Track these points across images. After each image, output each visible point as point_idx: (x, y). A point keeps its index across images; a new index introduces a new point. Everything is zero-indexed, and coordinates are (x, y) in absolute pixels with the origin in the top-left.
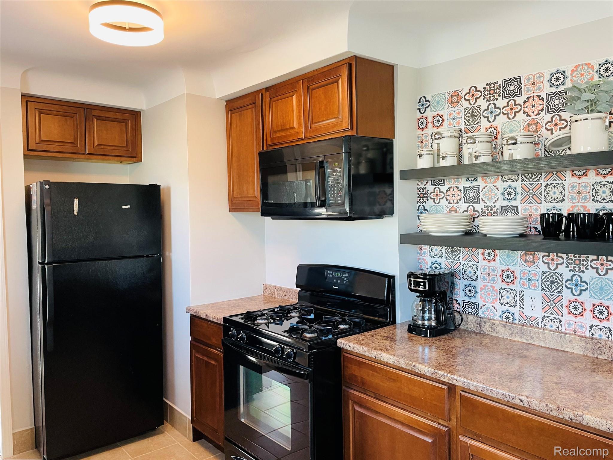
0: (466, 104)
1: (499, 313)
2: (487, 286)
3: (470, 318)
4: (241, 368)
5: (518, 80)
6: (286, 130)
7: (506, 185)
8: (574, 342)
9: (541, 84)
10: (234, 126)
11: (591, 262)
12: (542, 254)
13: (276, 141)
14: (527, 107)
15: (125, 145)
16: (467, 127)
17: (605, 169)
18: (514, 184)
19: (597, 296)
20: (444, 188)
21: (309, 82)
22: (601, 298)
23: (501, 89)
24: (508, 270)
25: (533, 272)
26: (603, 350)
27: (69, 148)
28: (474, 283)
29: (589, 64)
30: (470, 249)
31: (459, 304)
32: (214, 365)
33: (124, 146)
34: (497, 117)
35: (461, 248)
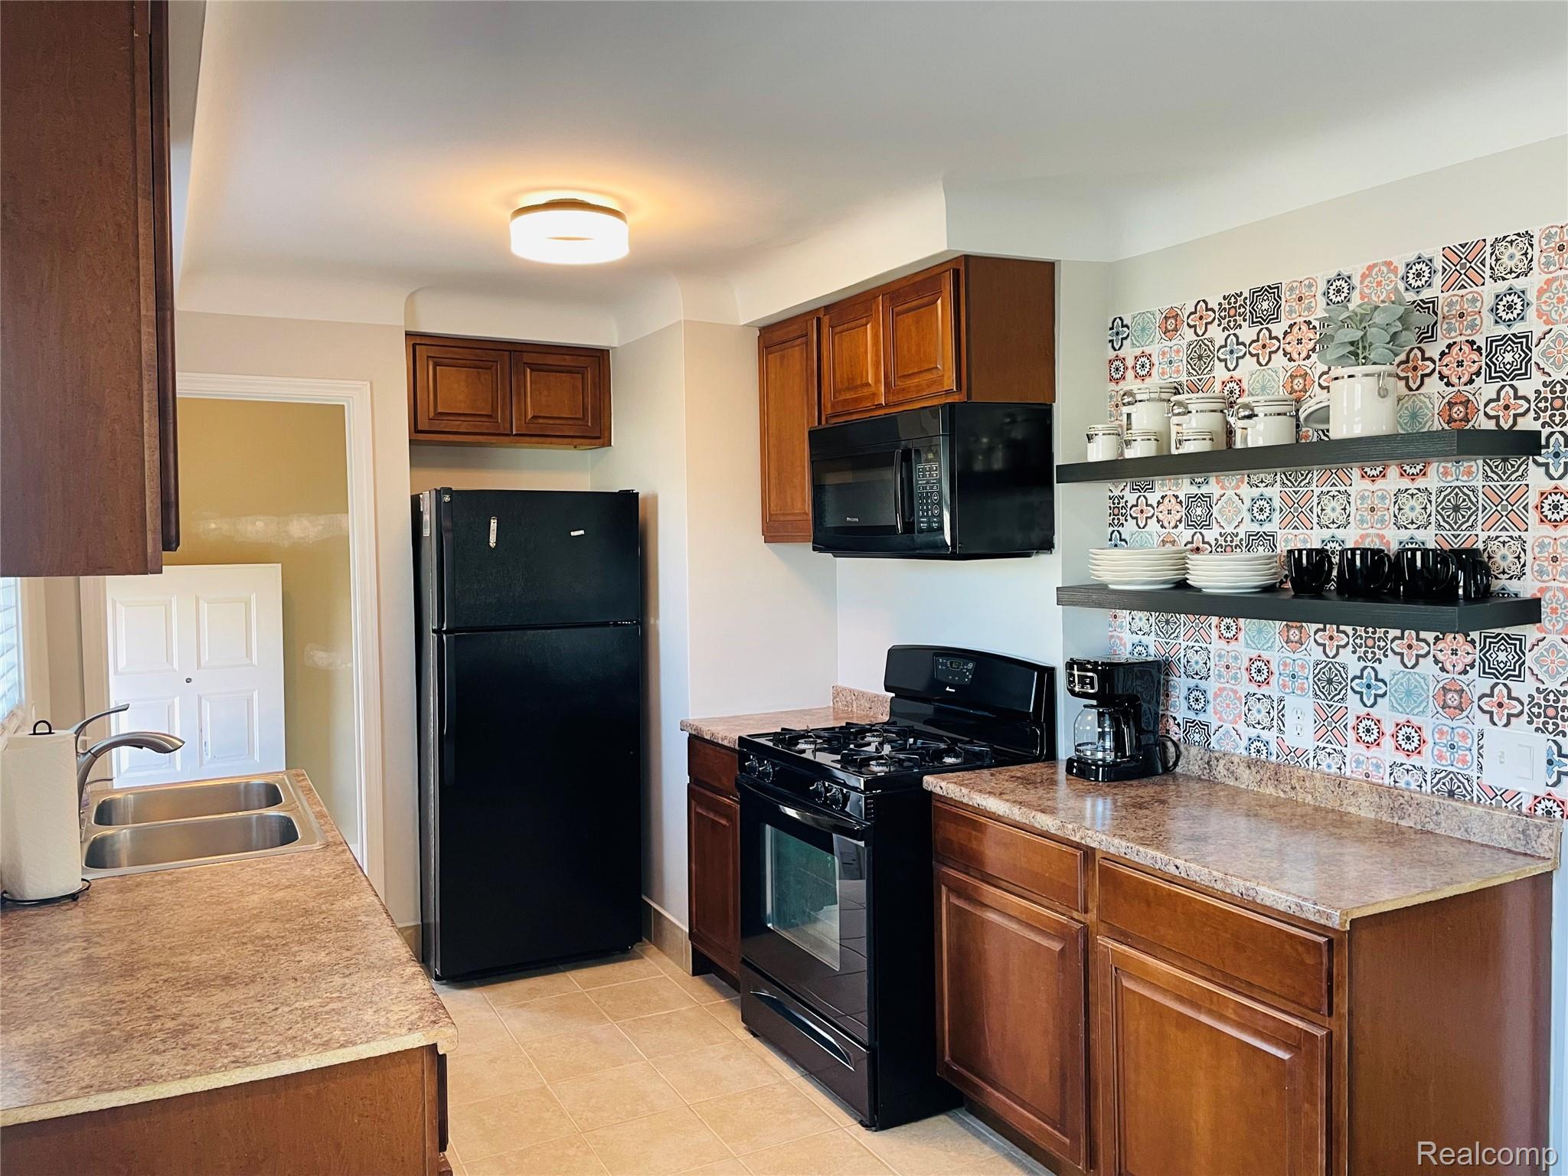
0: (1189, 335)
1: (1245, 742)
2: (1224, 689)
3: (1194, 750)
4: (768, 827)
5: (1273, 291)
6: (856, 388)
7: (1255, 492)
8: (1360, 794)
9: (1312, 299)
10: (772, 376)
11: (1392, 641)
12: (1315, 626)
13: (840, 409)
14: (1289, 343)
15: (581, 416)
16: (1191, 378)
17: (1413, 465)
18: (1268, 492)
19: (1402, 706)
20: (1153, 498)
21: (891, 299)
22: (1408, 711)
23: (1248, 308)
24: (1259, 658)
25: (1300, 662)
26: (1407, 809)
27: (485, 426)
28: (1203, 684)
29: (1391, 263)
30: (1197, 617)
31: (1179, 725)
32: (724, 826)
33: (578, 416)
34: (1240, 361)
35: (1182, 615)
